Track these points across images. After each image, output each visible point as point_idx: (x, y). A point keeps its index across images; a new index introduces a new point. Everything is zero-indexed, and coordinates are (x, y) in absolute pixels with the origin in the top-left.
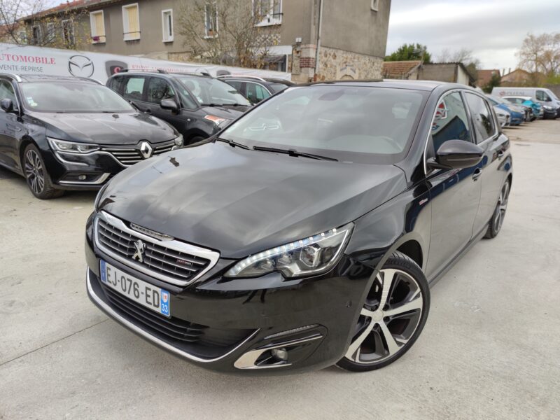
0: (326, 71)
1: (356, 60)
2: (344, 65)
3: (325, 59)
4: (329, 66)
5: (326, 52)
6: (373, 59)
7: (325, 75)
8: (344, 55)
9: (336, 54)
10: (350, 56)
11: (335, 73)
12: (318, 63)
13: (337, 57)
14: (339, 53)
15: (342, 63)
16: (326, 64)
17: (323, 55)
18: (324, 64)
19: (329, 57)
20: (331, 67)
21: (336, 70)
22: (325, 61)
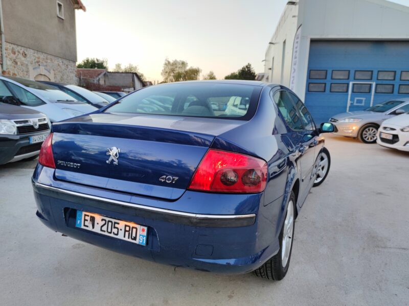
0: (16, 69)
1: (49, 61)
2: (37, 64)
3: (14, 57)
4: (19, 63)
5: (13, 48)
6: (66, 62)
7: (16, 73)
8: (35, 55)
9: (26, 53)
10: (42, 56)
11: (27, 72)
12: (5, 59)
13: (28, 56)
14: (30, 52)
15: (34, 62)
16: (15, 62)
17: (10, 52)
18: (12, 61)
19: (18, 55)
20: (22, 65)
21: (28, 69)
22: (14, 58)
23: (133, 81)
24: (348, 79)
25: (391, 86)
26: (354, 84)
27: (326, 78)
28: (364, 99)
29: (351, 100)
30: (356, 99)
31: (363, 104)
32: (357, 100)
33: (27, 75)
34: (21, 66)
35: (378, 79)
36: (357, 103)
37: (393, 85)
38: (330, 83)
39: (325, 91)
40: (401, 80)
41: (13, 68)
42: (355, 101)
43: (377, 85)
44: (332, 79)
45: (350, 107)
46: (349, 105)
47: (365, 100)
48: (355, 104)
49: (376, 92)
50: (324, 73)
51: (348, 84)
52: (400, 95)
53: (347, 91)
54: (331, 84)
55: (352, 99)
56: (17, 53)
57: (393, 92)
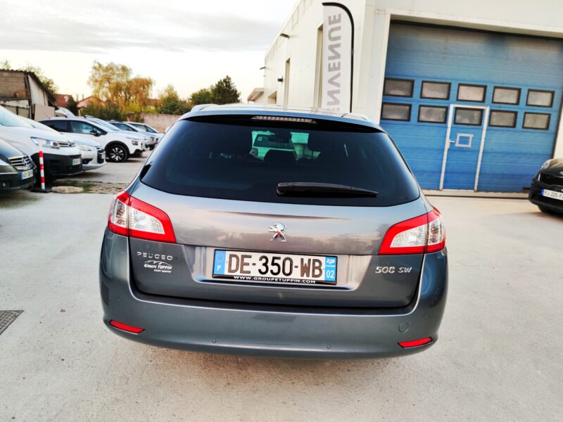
23: (27, 87)
24: (448, 98)
25: (513, 115)
26: (457, 109)
27: (411, 96)
28: (471, 136)
29: (451, 137)
30: (459, 135)
31: (469, 146)
32: (461, 137)
35: (493, 102)
36: (460, 143)
37: (516, 113)
38: (418, 106)
39: (409, 120)
40: (527, 105)
42: (458, 140)
43: (492, 111)
44: (422, 97)
45: (449, 150)
46: (447, 146)
47: (473, 138)
48: (457, 145)
49: (489, 125)
50: (408, 85)
51: (447, 108)
52: (525, 130)
53: (445, 122)
54: (420, 106)
55: (453, 136)
57: (514, 126)
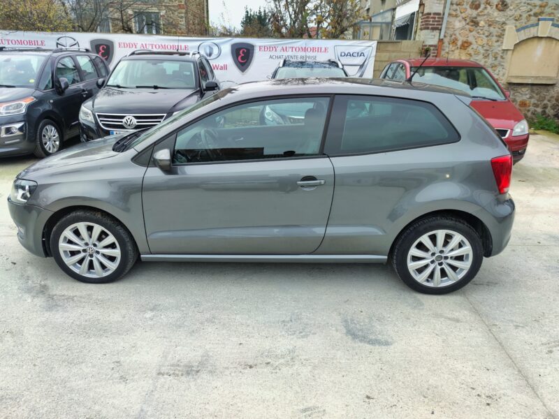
0: (474, 33)
2: (534, 20)
3: (474, 13)
4: (482, 23)
7: (471, 39)
11: (500, 36)
15: (525, 15)
16: (472, 21)
17: (468, 7)
18: (468, 20)
19: (486, 8)
20: (490, 25)
21: (504, 30)
22: (474, 15)
33: (497, 41)
34: (486, 28)
41: (467, 32)
56: (482, 6)
